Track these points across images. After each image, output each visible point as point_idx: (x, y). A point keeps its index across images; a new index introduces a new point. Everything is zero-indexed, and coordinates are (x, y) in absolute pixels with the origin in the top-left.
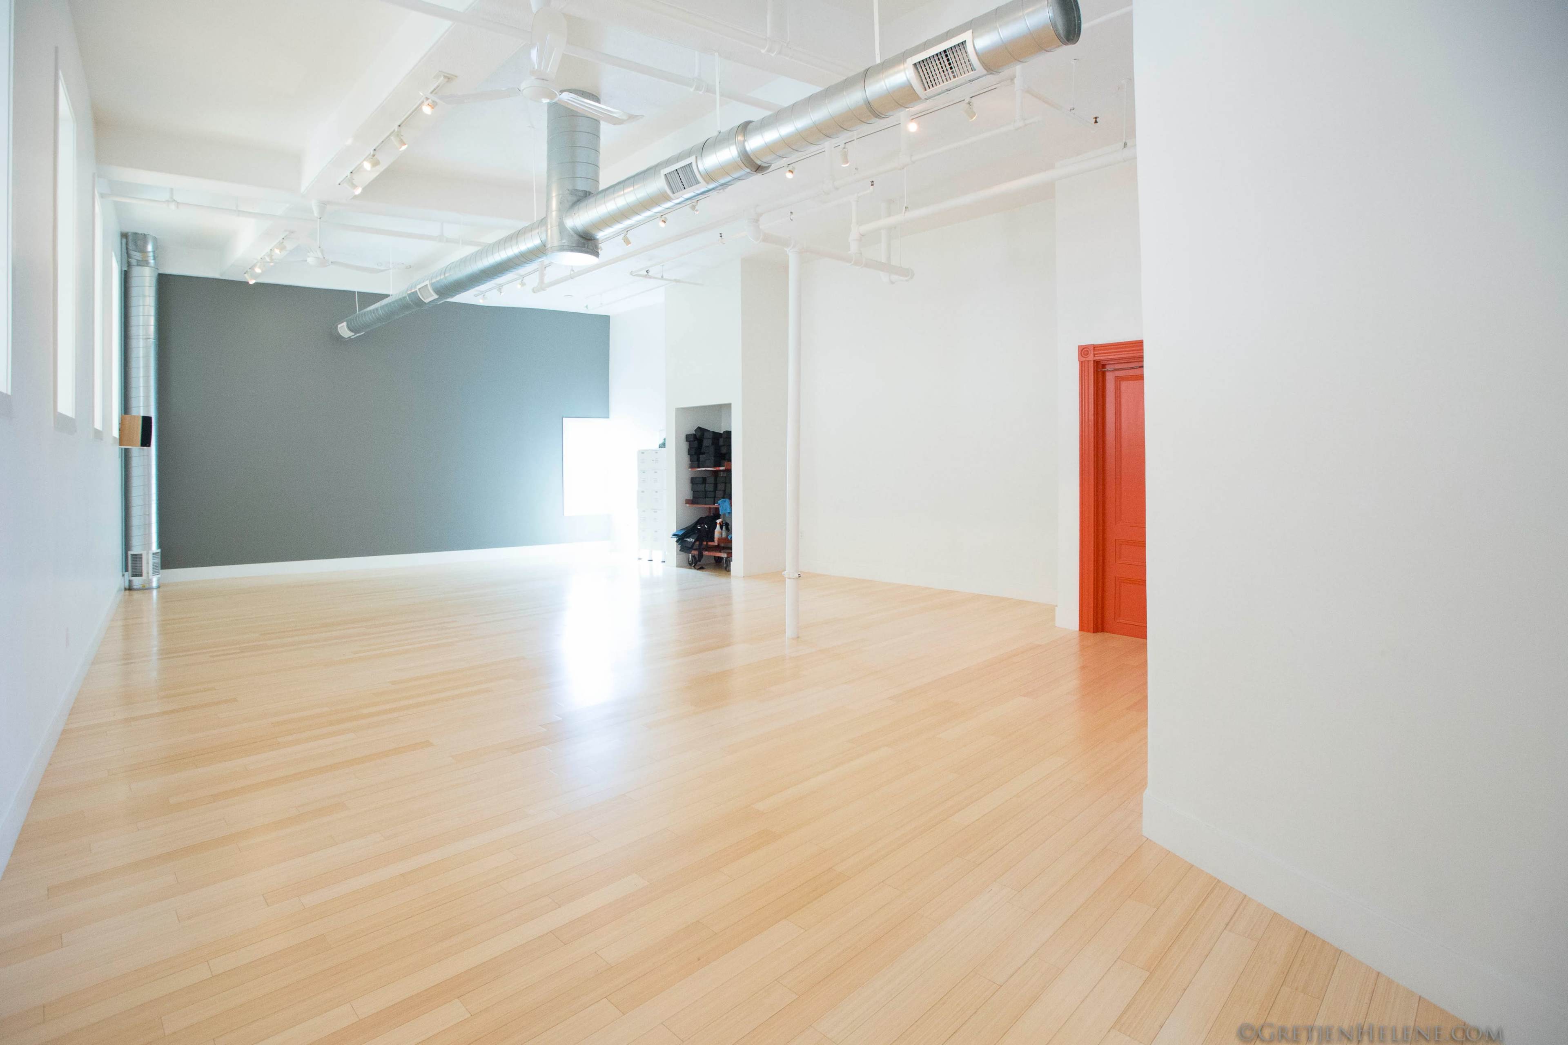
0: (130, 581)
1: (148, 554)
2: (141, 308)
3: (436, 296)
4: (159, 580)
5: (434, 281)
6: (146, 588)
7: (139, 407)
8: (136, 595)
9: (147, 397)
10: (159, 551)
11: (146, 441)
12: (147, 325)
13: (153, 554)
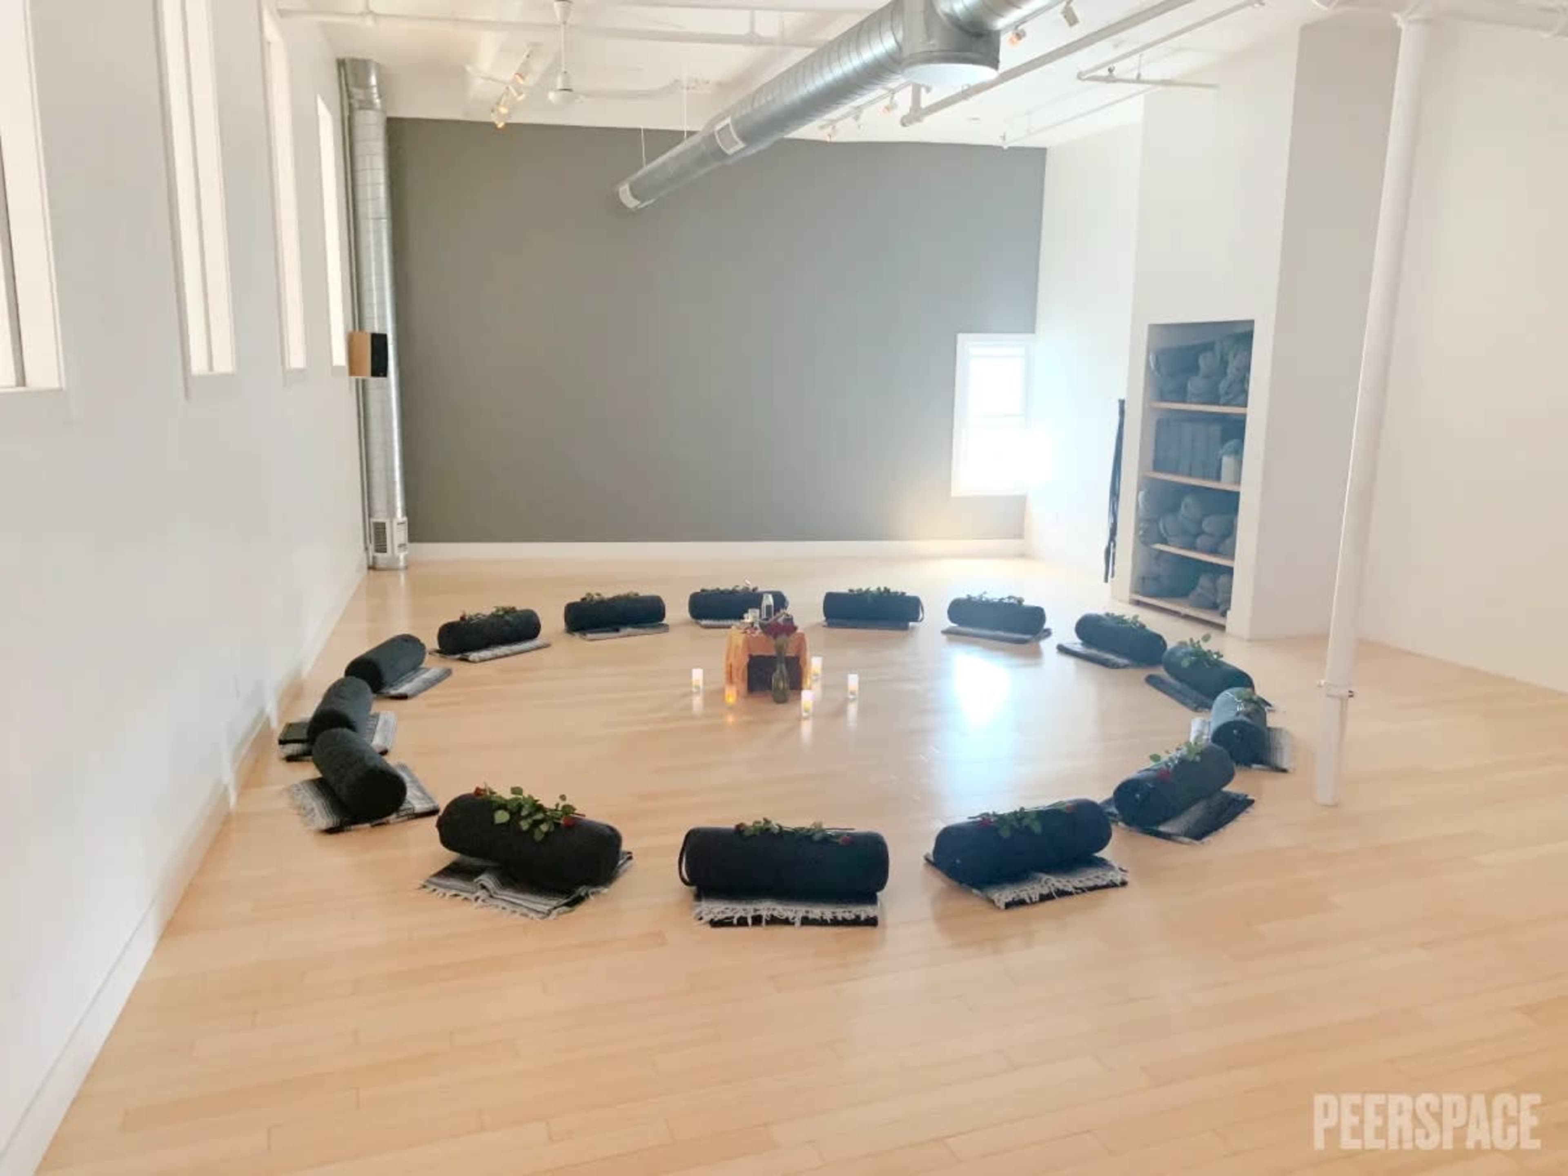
0: (374, 558)
1: (391, 522)
2: (369, 172)
3: (741, 145)
4: (406, 558)
5: (738, 116)
6: (391, 569)
7: (373, 318)
8: (385, 577)
9: (382, 303)
10: (405, 519)
11: (379, 369)
12: (376, 198)
13: (399, 524)
